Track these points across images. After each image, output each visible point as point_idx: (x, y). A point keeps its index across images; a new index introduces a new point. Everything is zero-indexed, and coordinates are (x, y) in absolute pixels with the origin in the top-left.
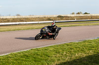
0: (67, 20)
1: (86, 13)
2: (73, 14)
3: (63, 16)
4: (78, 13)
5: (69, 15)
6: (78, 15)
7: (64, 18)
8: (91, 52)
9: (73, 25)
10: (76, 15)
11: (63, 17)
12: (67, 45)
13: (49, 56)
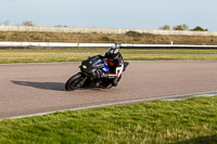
0: (149, 42)
1: (198, 29)
2: (166, 28)
3: (141, 32)
4: (179, 28)
5: (155, 32)
6: (178, 32)
7: (143, 39)
8: (205, 127)
9: (165, 56)
10: (173, 32)
11: (139, 35)
12: (147, 107)
13: (98, 133)
